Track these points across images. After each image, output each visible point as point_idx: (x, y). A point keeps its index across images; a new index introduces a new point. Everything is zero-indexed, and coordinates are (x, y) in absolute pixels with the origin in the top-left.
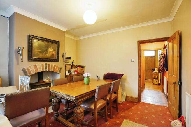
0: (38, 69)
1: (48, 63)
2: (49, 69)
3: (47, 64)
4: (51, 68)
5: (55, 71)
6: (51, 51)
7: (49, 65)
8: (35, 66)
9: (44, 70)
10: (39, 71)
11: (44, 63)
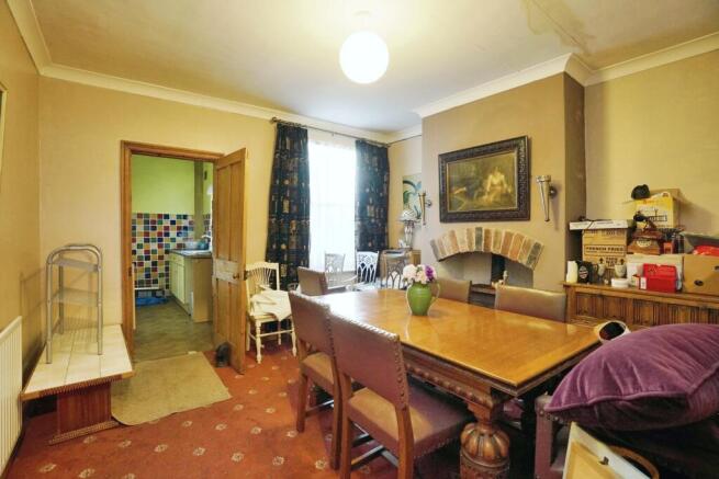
0: (460, 246)
1: (485, 226)
2: (487, 245)
3: (479, 229)
4: (495, 243)
5: (509, 256)
6: (496, 181)
7: (487, 232)
8: (453, 235)
9: (474, 248)
10: (461, 251)
11: (473, 226)
